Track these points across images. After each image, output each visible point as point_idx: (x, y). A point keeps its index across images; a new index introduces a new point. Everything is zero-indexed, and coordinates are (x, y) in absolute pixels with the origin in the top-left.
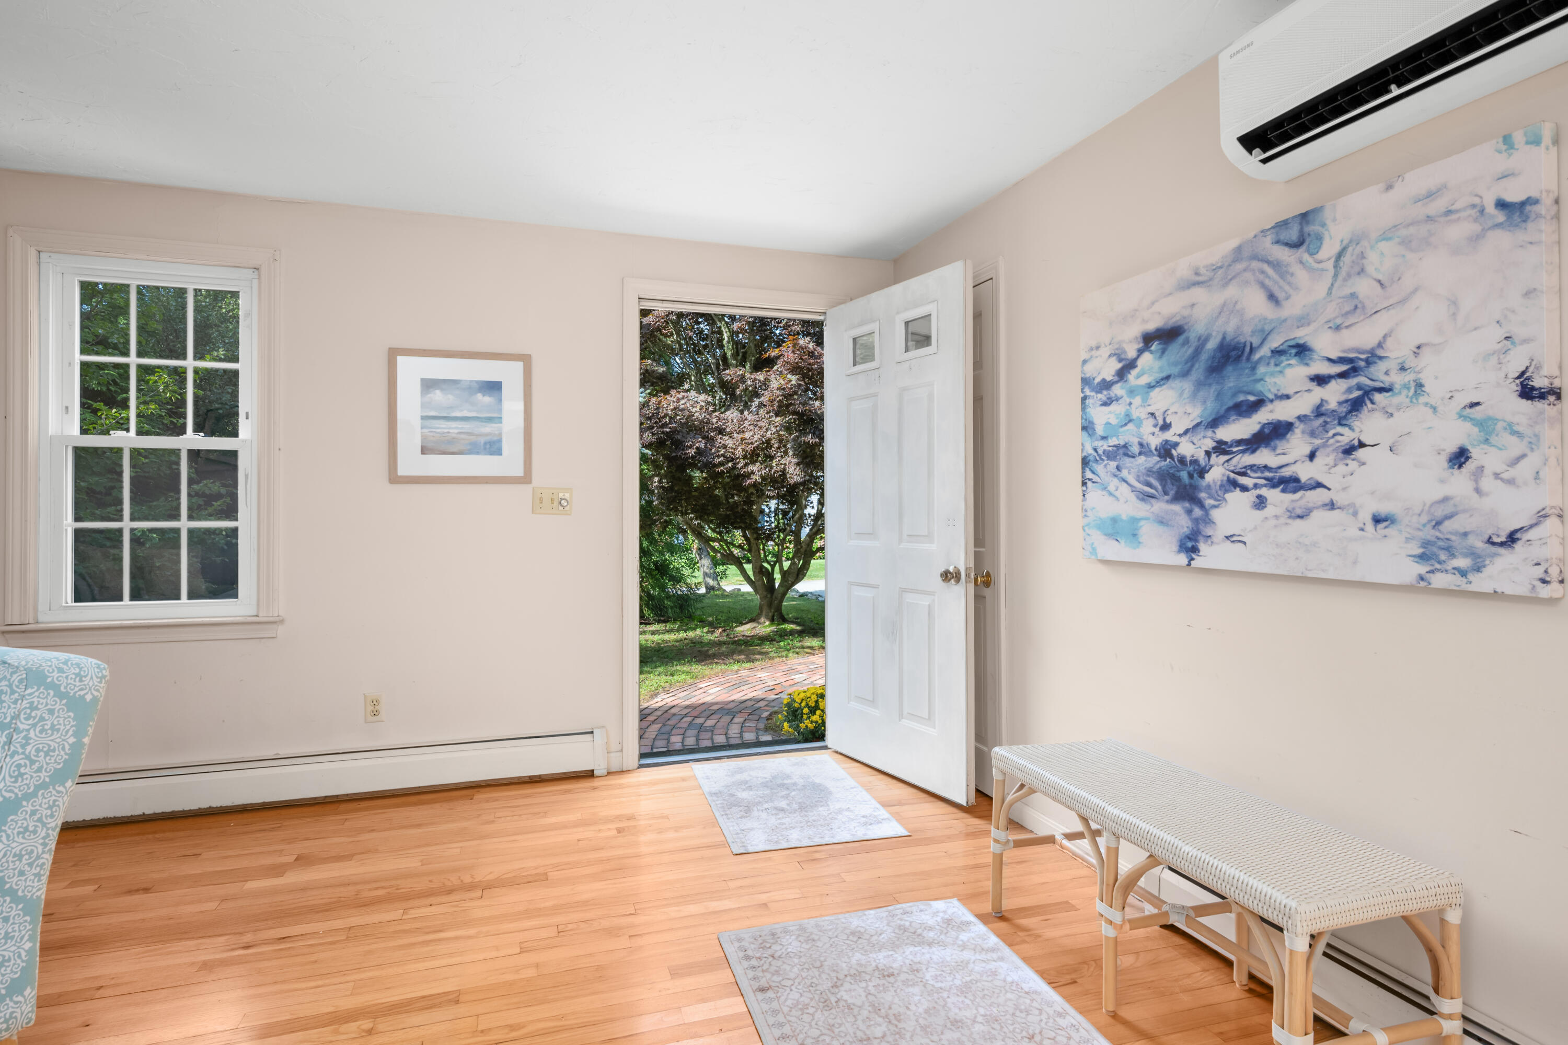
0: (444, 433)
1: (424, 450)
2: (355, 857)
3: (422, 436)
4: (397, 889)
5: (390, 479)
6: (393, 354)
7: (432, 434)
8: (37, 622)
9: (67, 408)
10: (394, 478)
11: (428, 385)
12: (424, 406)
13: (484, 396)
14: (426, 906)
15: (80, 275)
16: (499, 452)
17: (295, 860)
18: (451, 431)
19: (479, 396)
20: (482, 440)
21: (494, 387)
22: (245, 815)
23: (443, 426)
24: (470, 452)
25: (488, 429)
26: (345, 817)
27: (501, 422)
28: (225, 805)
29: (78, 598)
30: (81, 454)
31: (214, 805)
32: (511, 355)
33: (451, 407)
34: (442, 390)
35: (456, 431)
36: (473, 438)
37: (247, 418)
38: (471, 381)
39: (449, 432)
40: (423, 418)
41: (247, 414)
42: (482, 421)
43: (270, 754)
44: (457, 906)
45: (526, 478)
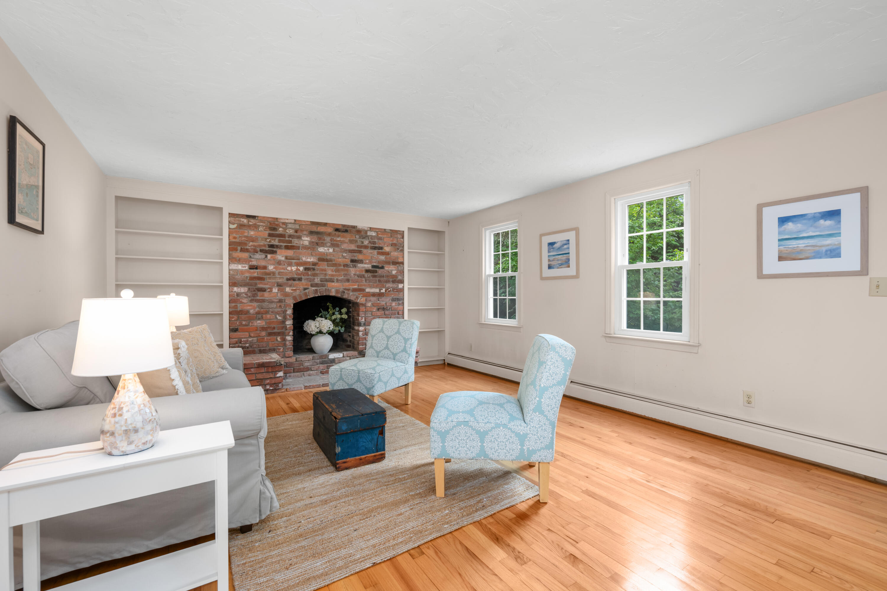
0: (794, 247)
1: (781, 258)
2: (717, 469)
3: (779, 251)
4: (727, 494)
5: (758, 277)
6: (760, 208)
7: (785, 249)
8: (615, 334)
9: (624, 255)
10: (761, 276)
11: (783, 221)
12: (780, 233)
13: (825, 221)
14: (736, 509)
15: (627, 204)
16: (838, 255)
17: (690, 458)
18: (799, 246)
19: (822, 222)
20: (824, 249)
21: (835, 214)
22: (682, 431)
23: (794, 244)
24: (814, 257)
25: (829, 241)
26: (725, 450)
27: (840, 236)
28: (674, 423)
29: (628, 327)
30: (629, 272)
31: (670, 422)
32: (849, 190)
33: (800, 232)
34: (793, 222)
35: (803, 245)
36: (817, 249)
37: (687, 251)
38: (815, 213)
39: (798, 247)
40: (779, 240)
41: (687, 249)
42: (824, 237)
43: (695, 407)
44: (754, 519)
45: (864, 271)
